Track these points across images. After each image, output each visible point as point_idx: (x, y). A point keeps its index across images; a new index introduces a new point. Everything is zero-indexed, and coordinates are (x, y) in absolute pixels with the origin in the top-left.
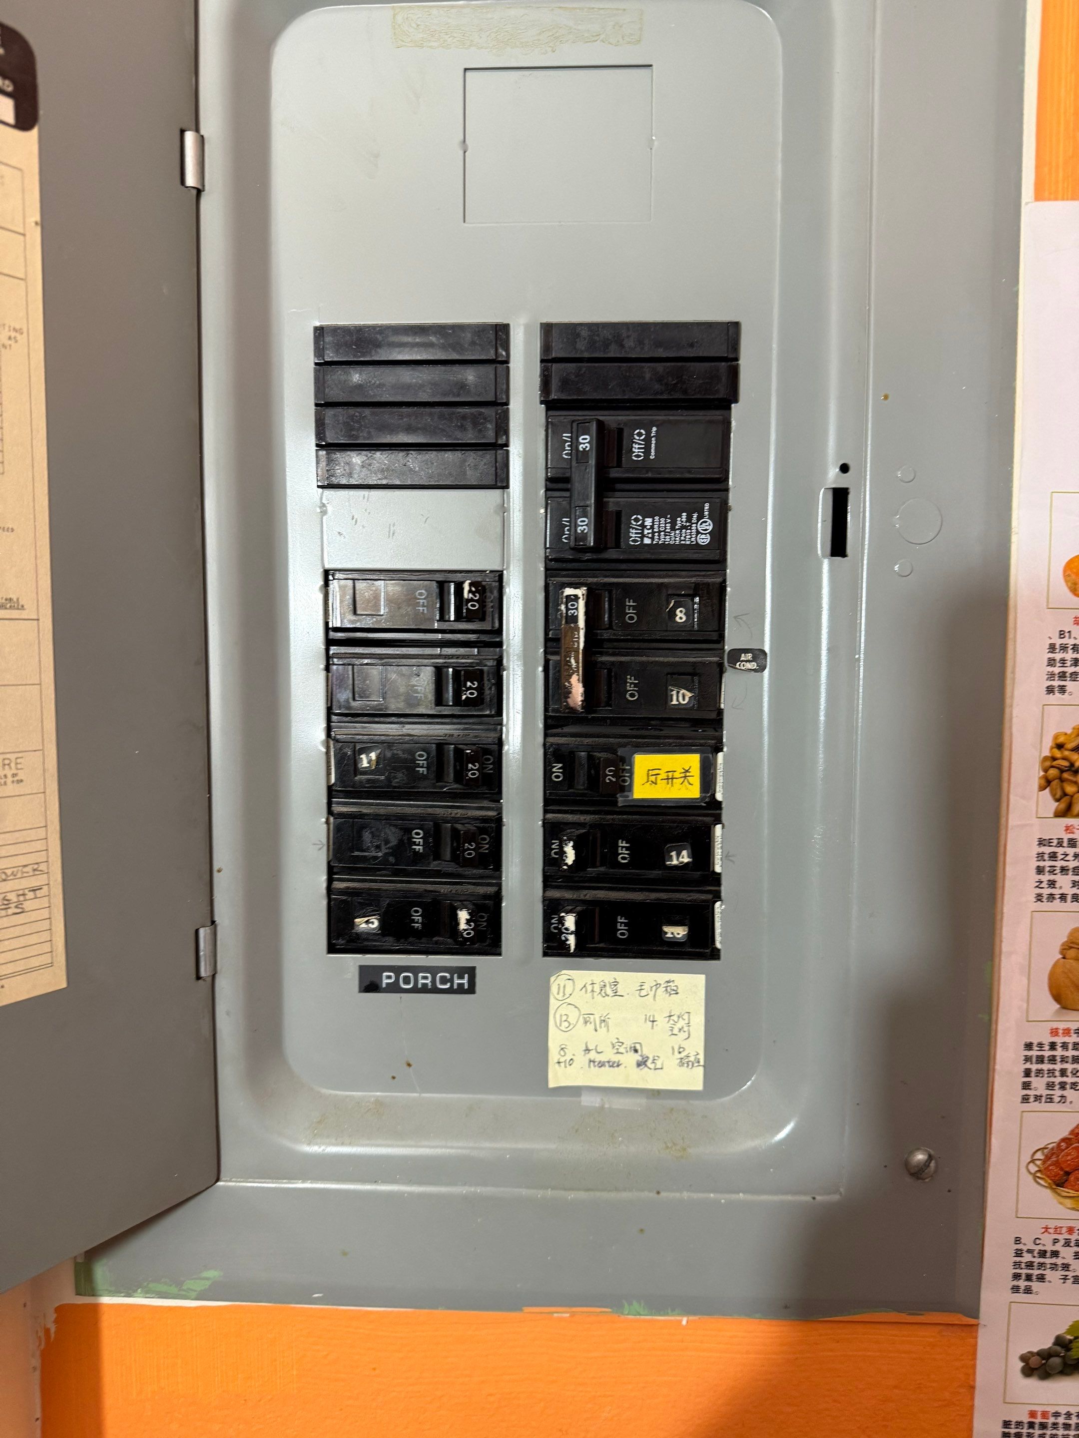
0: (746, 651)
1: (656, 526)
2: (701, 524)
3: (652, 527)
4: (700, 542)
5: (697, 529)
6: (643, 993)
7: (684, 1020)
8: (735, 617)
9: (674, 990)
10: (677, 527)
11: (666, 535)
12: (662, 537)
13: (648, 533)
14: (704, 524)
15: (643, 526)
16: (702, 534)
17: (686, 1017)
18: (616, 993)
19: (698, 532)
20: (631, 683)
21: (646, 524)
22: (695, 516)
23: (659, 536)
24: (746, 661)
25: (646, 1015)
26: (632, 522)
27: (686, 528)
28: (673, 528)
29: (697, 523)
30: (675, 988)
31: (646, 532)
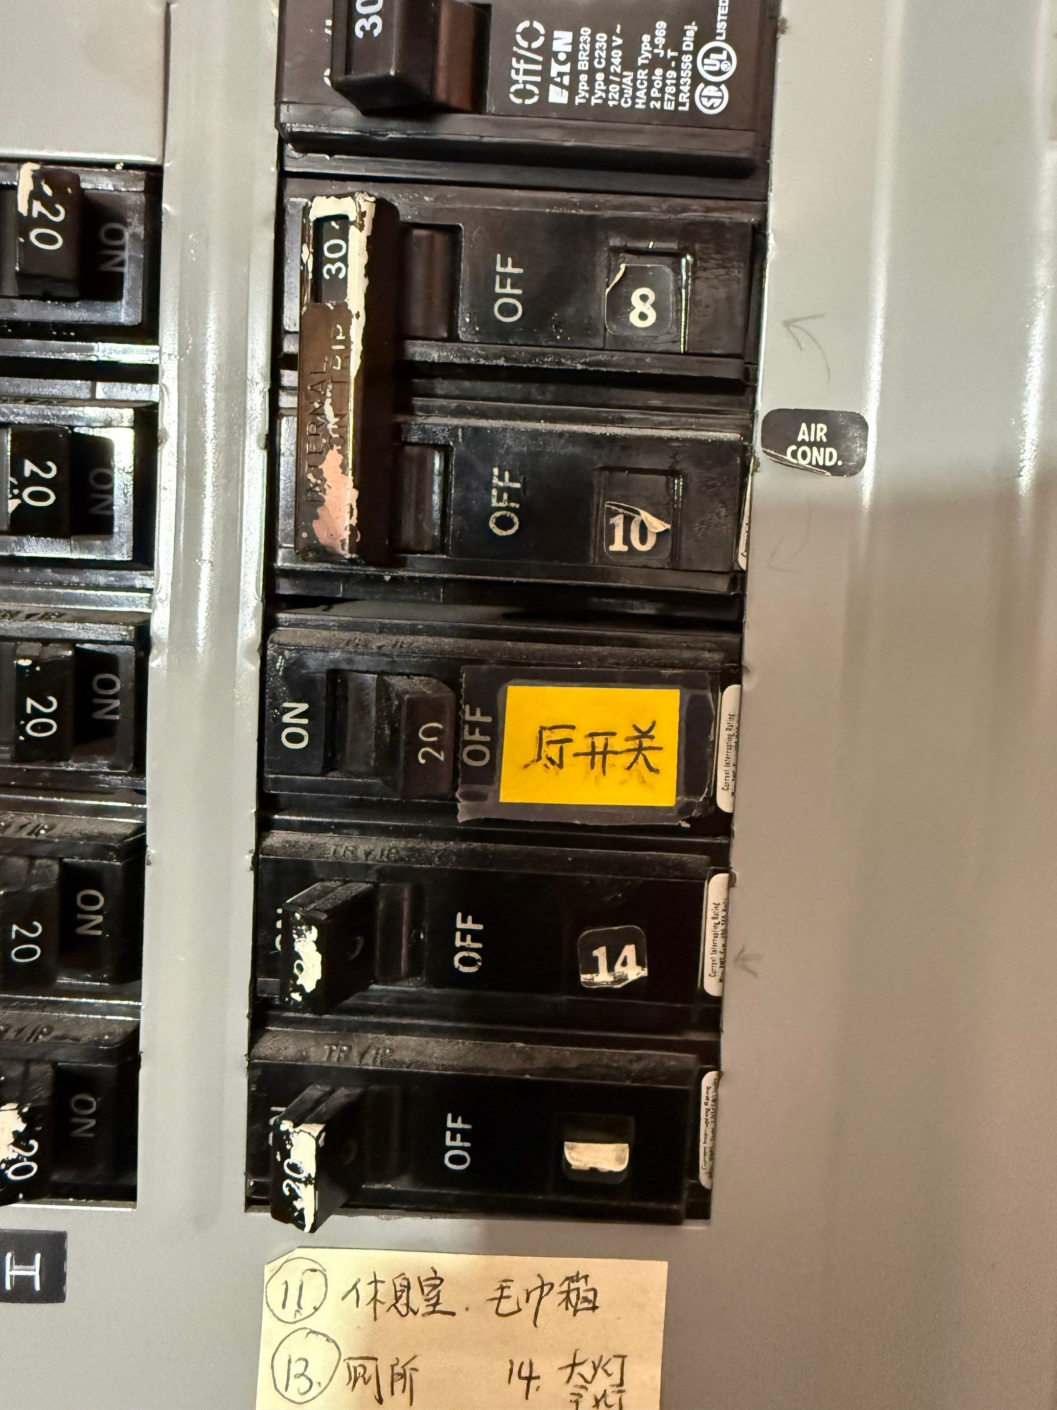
0: (813, 416)
1: (583, 56)
2: (707, 55)
3: (572, 57)
4: (703, 106)
5: (694, 69)
6: (506, 1306)
7: (609, 1375)
8: (787, 324)
9: (586, 1299)
10: (640, 61)
11: (607, 82)
12: (600, 85)
13: (561, 75)
14: (712, 56)
15: (547, 52)
16: (708, 83)
17: (614, 1367)
18: (434, 1307)
19: (696, 78)
20: (501, 490)
21: (556, 46)
22: (691, 30)
23: (591, 82)
24: (810, 445)
25: (511, 1362)
26: (519, 38)
27: (665, 64)
28: (629, 63)
29: (695, 53)
30: (590, 1295)
31: (555, 69)
